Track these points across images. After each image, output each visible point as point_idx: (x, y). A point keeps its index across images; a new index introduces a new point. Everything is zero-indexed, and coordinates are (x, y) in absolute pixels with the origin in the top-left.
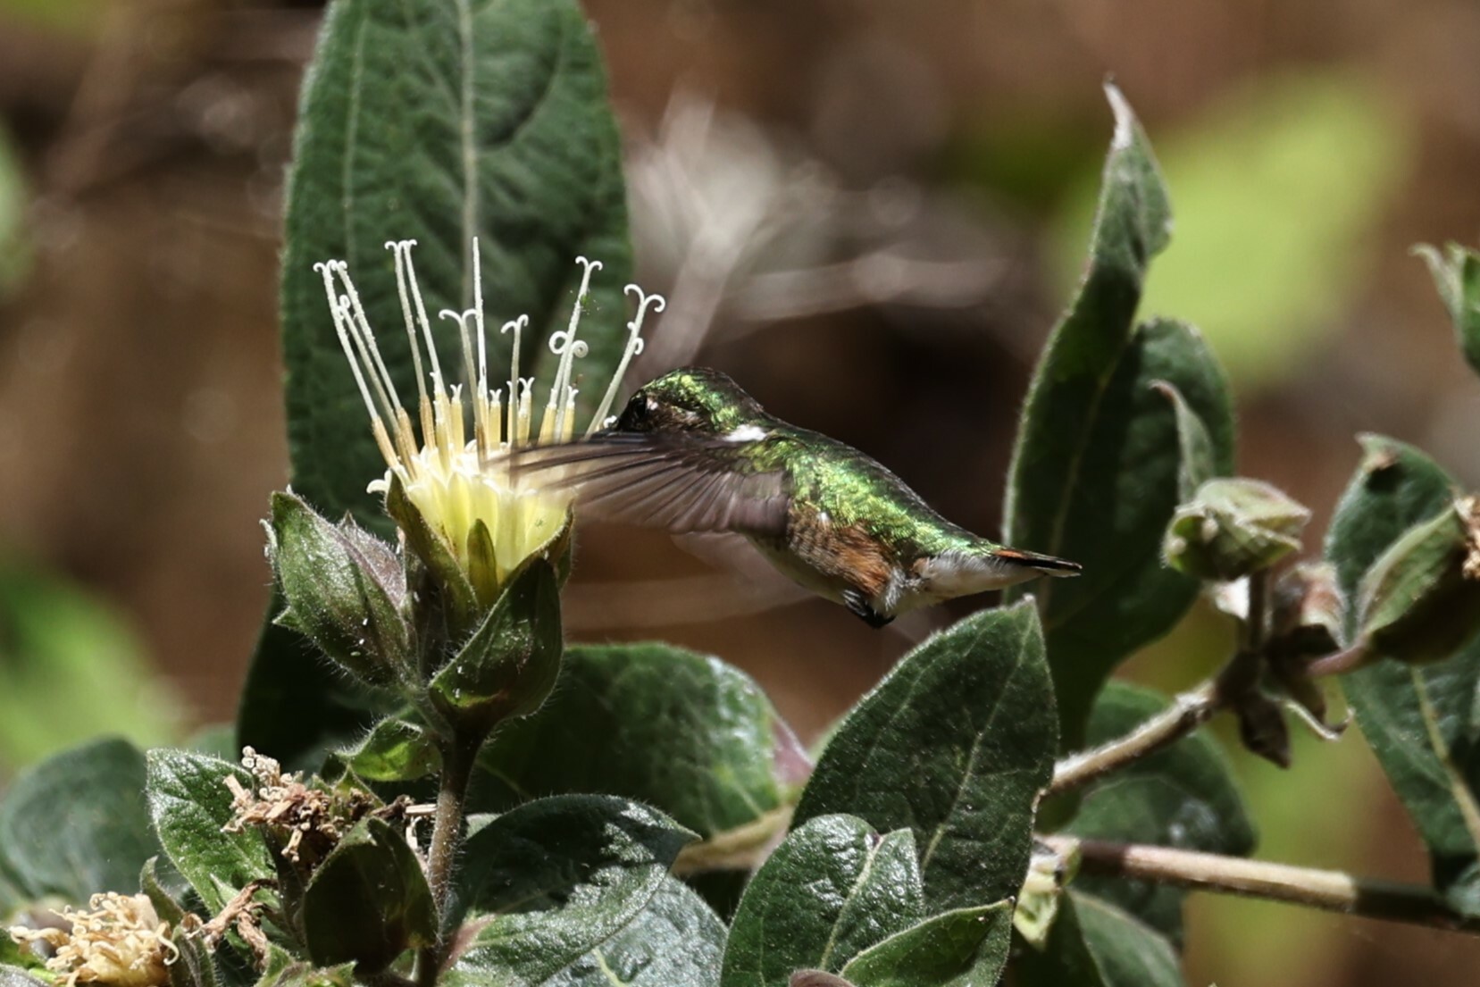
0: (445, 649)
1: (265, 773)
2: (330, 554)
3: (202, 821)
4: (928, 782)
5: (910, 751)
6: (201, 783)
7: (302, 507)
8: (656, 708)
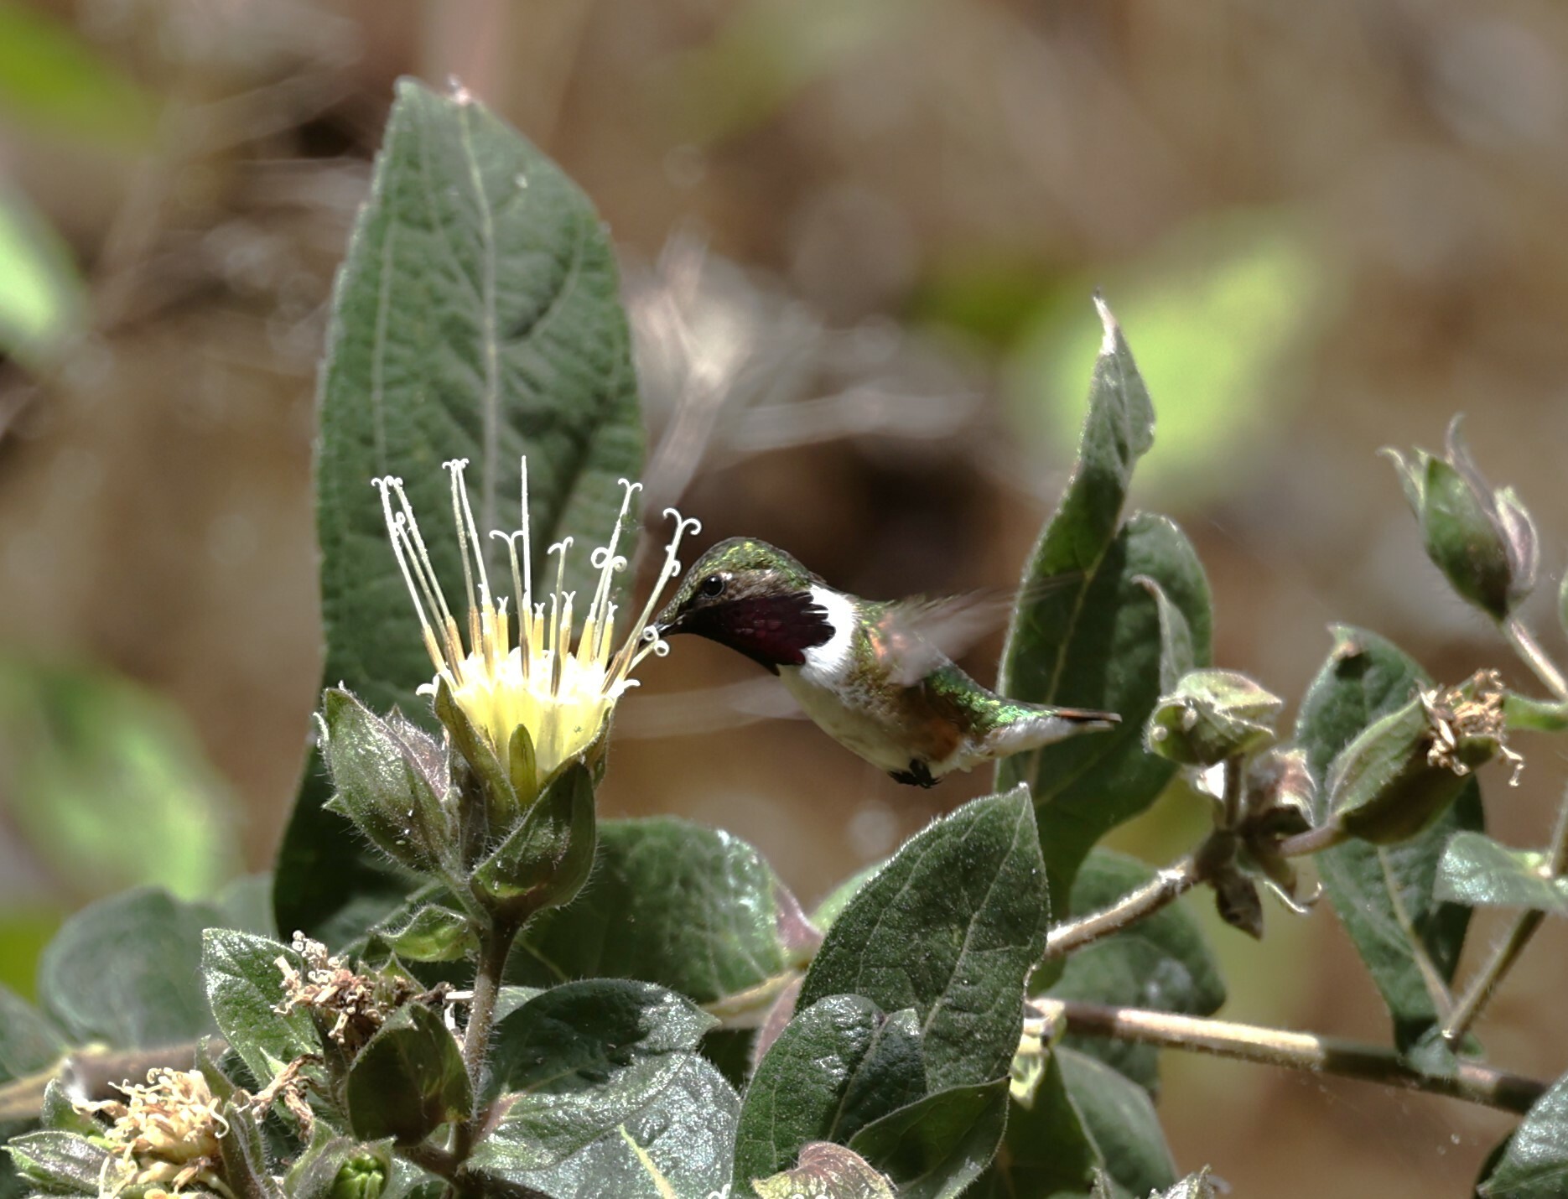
0: (485, 843)
1: (314, 957)
2: (379, 748)
3: (253, 997)
4: (928, 958)
5: (911, 930)
6: (253, 962)
7: (353, 703)
8: (668, 881)
